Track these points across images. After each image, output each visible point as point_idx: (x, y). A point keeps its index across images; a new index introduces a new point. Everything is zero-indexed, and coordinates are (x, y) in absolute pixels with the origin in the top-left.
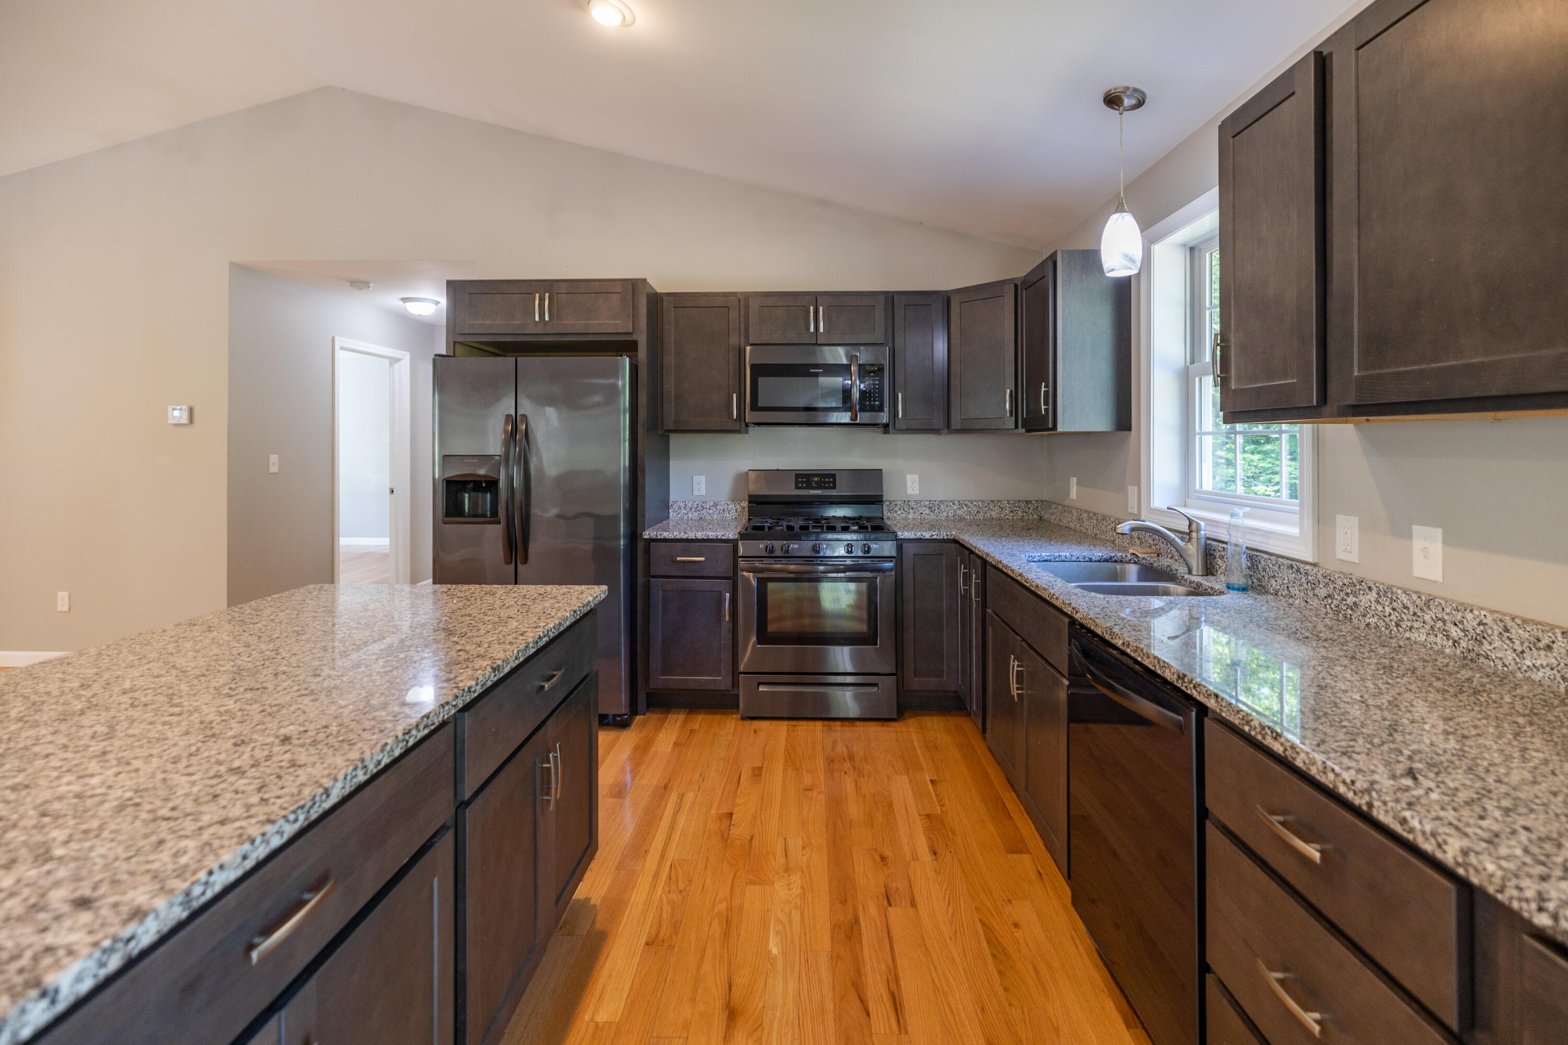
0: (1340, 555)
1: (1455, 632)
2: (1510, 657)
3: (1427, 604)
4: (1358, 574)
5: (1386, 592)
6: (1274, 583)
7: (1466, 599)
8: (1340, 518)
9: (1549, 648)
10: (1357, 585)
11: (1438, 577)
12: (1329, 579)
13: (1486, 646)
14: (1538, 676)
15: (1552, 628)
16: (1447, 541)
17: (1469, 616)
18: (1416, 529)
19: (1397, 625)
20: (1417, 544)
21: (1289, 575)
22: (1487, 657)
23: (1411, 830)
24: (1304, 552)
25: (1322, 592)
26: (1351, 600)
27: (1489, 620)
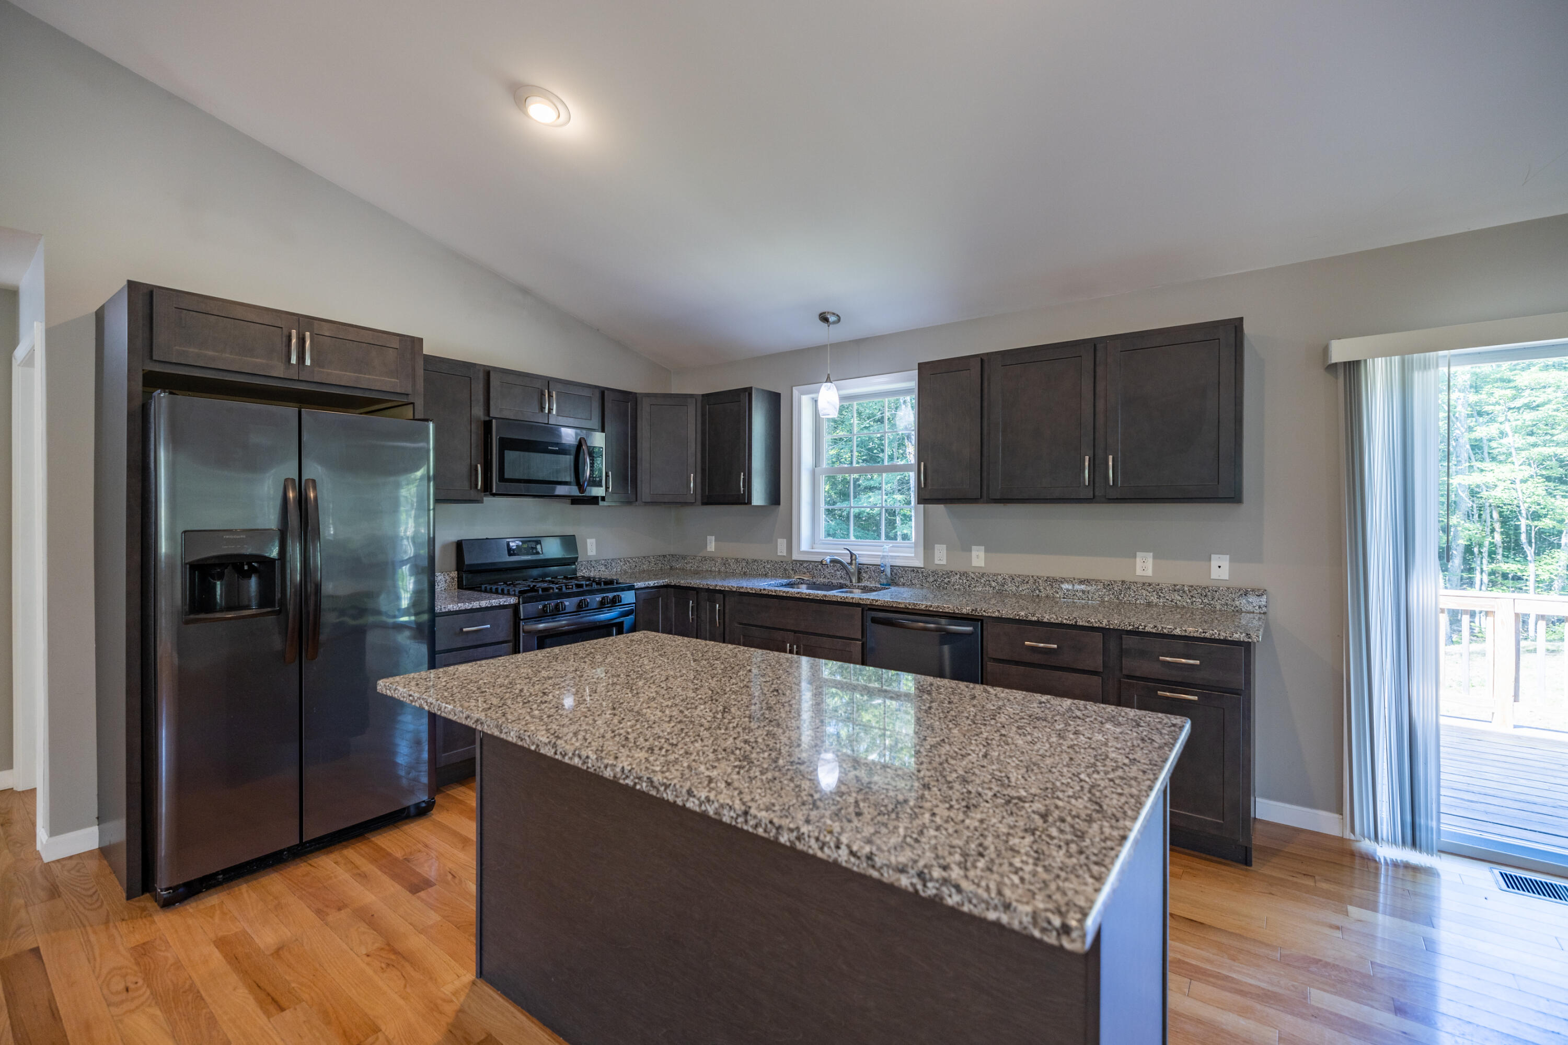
0: (937, 562)
1: (993, 584)
2: (1014, 588)
3: (983, 576)
4: (948, 569)
5: (964, 574)
6: (902, 580)
7: (997, 572)
8: (937, 546)
9: (1027, 582)
10: (949, 574)
11: (983, 565)
12: (934, 573)
13: (1006, 586)
14: (1023, 593)
15: (1028, 576)
16: (986, 551)
17: (999, 577)
18: (974, 547)
19: (969, 586)
20: (974, 553)
21: (911, 575)
22: (1006, 591)
23: (1092, 623)
24: (919, 563)
25: (931, 579)
26: (946, 580)
27: (1007, 577)
